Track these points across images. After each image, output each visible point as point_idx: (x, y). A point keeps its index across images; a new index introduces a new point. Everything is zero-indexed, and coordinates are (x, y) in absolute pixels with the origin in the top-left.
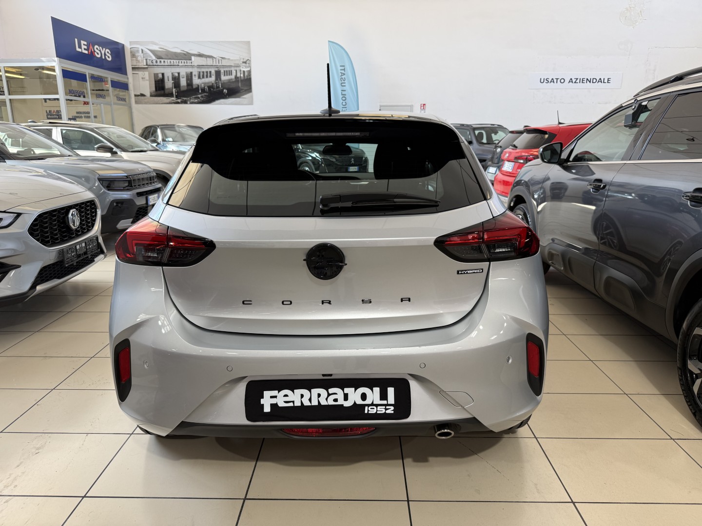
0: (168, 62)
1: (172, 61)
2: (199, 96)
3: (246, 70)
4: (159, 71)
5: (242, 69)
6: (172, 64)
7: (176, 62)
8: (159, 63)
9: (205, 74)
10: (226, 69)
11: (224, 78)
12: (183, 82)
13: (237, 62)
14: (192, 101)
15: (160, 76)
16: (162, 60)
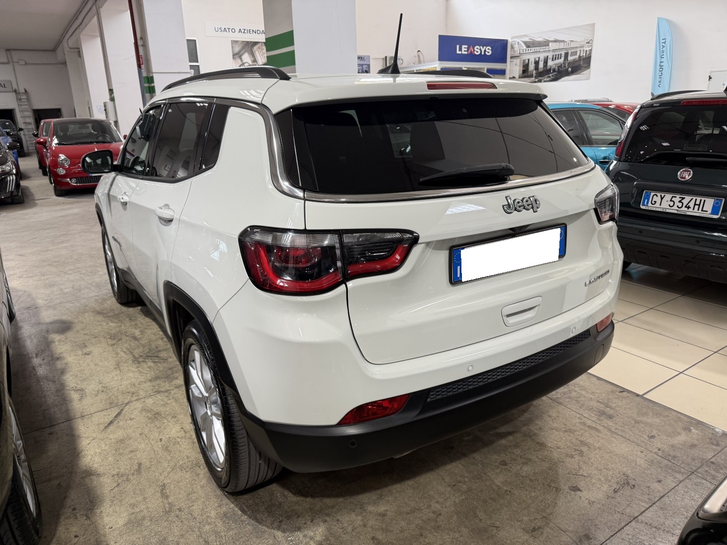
0: (533, 49)
1: (536, 48)
2: (551, 75)
3: (588, 49)
4: (526, 57)
5: (585, 49)
6: (536, 51)
7: (538, 49)
8: (527, 52)
9: (557, 56)
10: (572, 51)
11: (570, 58)
12: (541, 65)
13: (582, 44)
14: (545, 79)
15: (527, 61)
16: (530, 49)
